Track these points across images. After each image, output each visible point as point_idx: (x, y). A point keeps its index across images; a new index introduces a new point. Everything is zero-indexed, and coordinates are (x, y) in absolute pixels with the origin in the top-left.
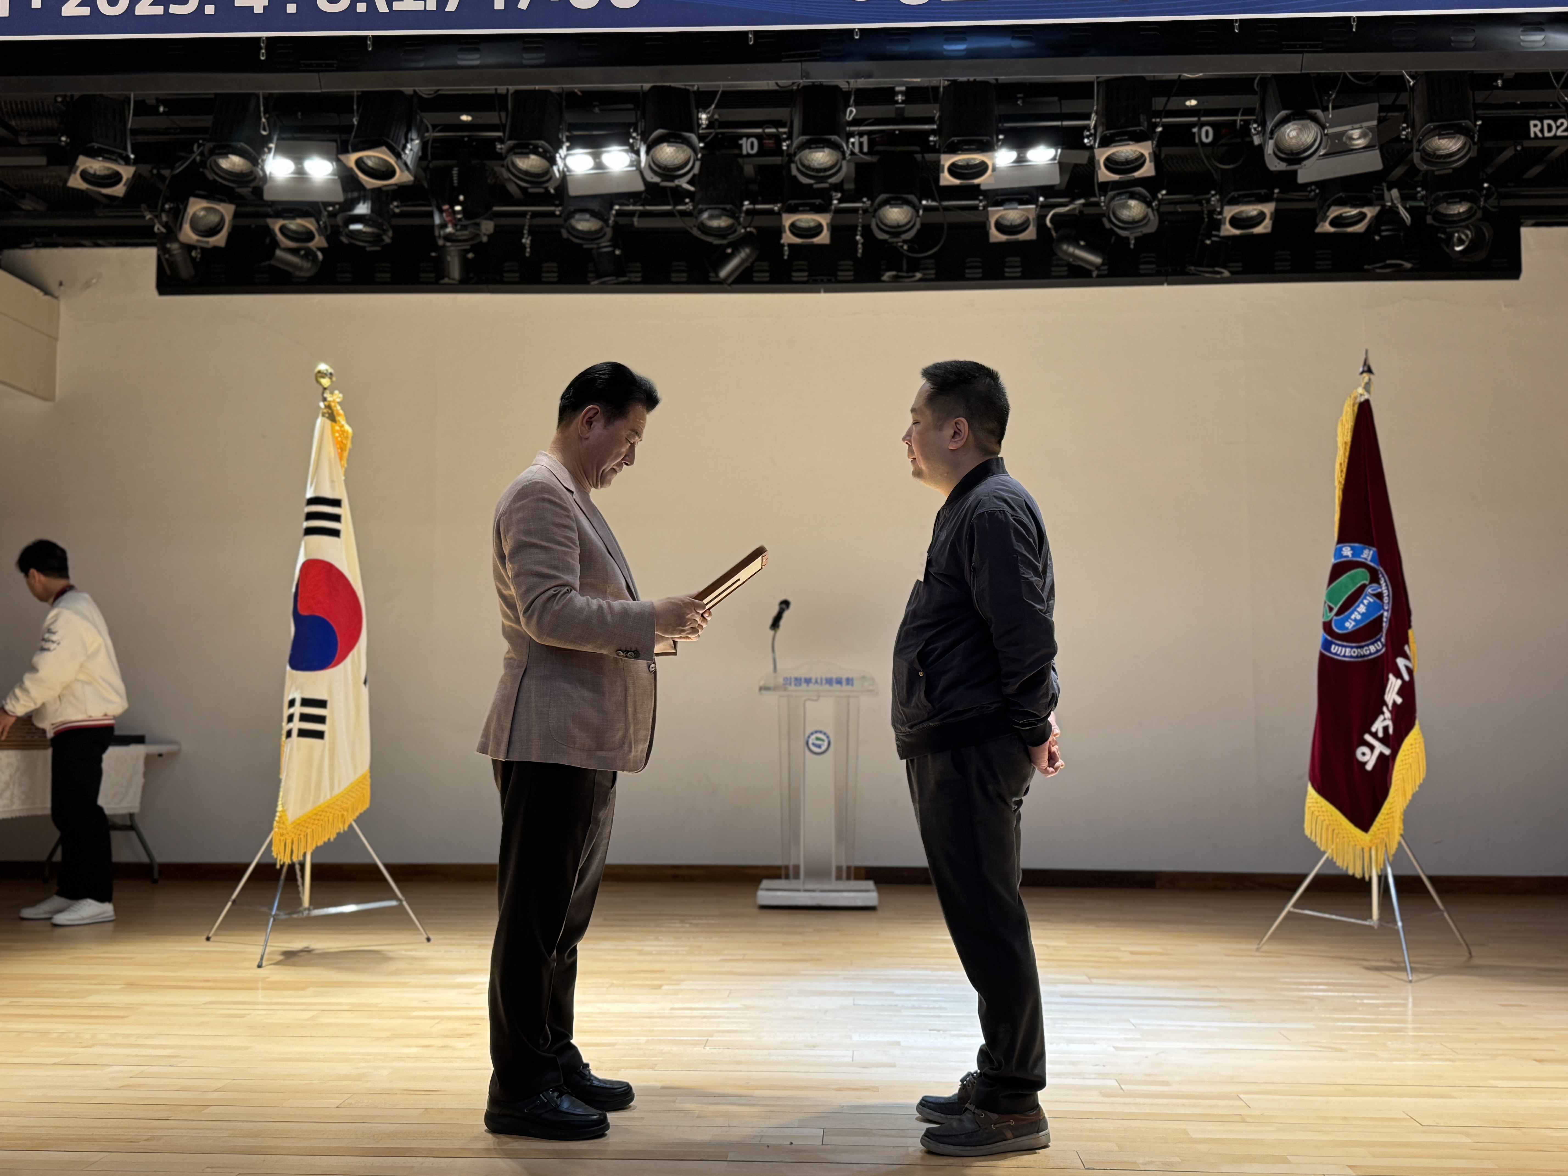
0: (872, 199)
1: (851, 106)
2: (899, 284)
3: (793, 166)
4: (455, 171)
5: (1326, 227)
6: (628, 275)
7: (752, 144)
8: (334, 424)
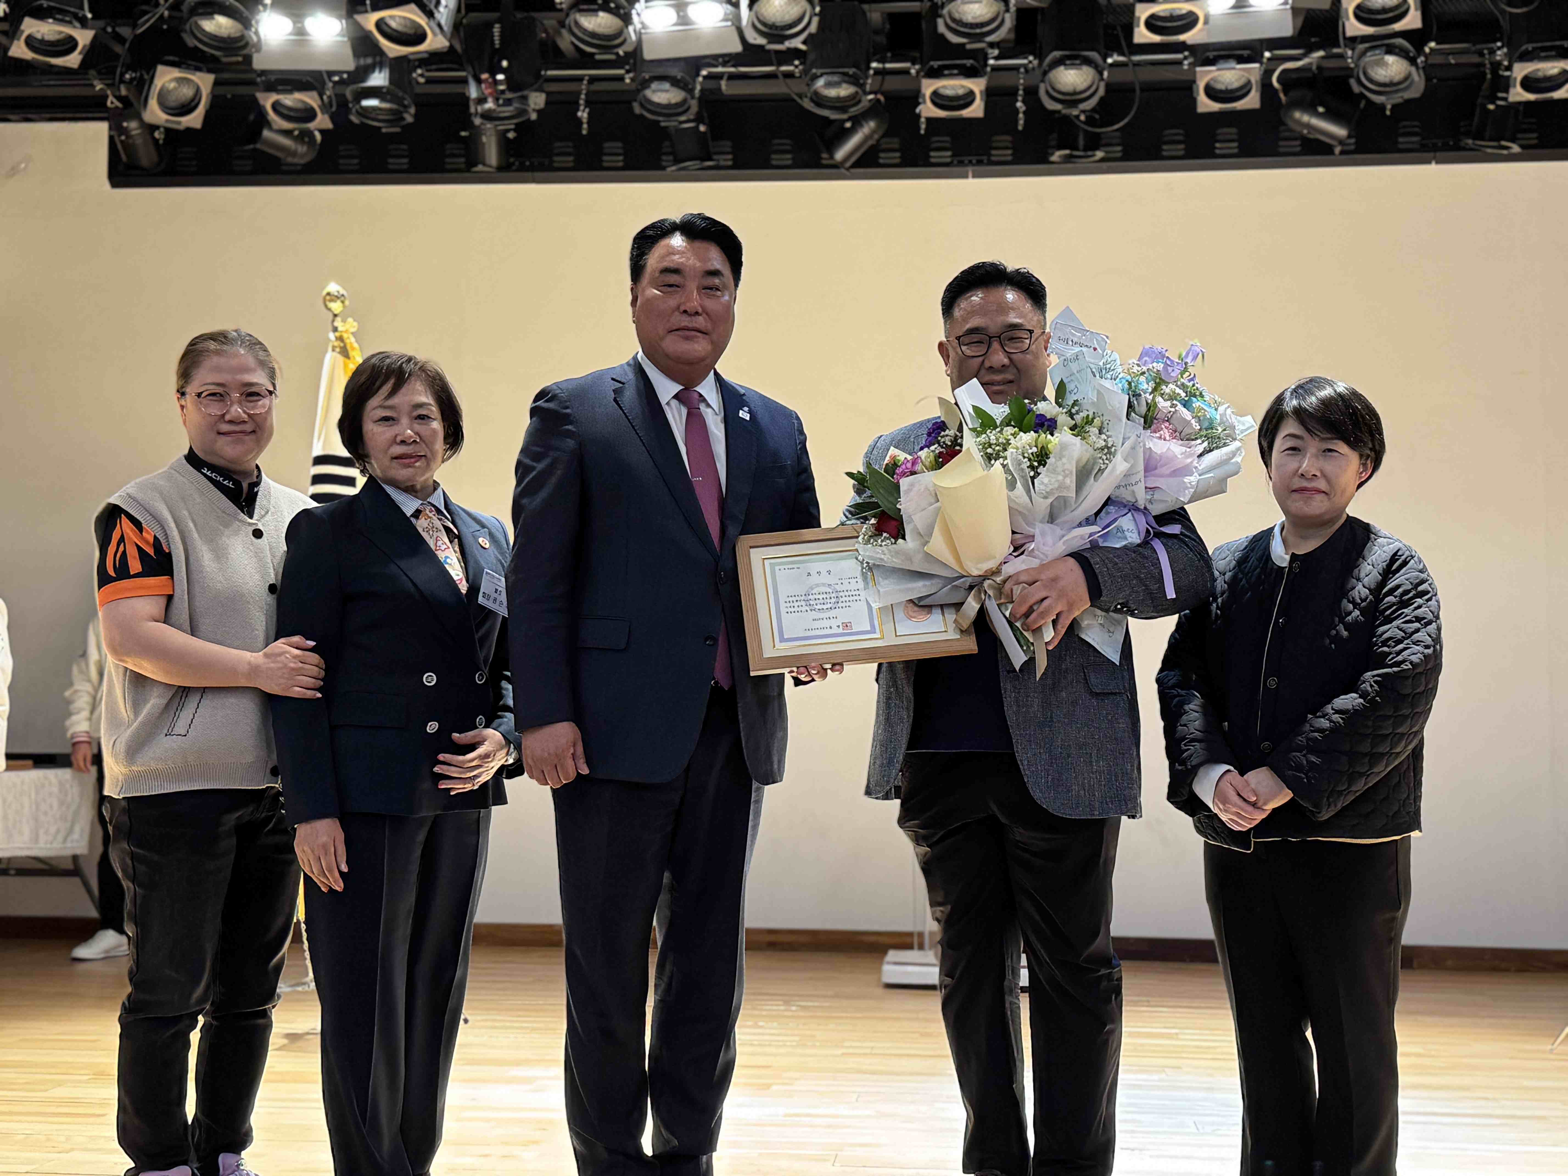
0: (1040, 57)
2: (1073, 165)
3: (940, 21)
4: (496, 28)
6: (715, 157)
8: (347, 361)
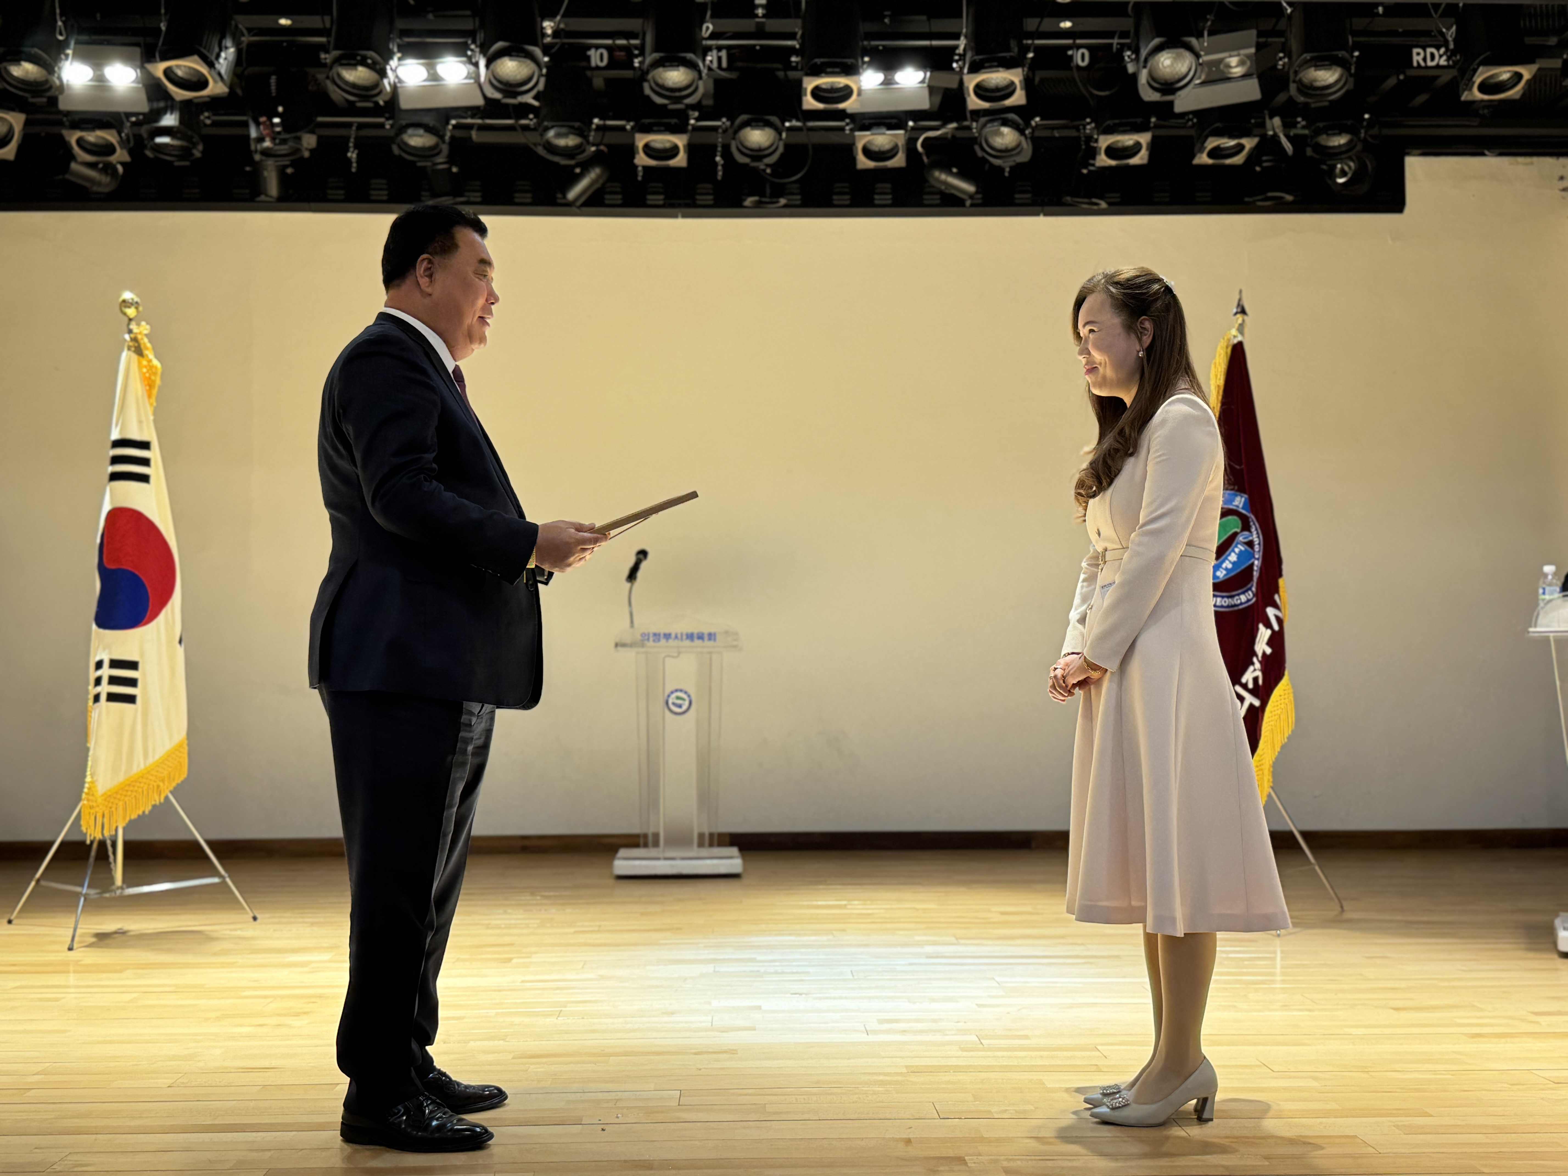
0: (732, 119)
1: (707, 22)
2: (762, 210)
3: (646, 86)
4: (273, 80)
5: (1203, 159)
6: (467, 194)
7: (602, 55)
8: (141, 358)
